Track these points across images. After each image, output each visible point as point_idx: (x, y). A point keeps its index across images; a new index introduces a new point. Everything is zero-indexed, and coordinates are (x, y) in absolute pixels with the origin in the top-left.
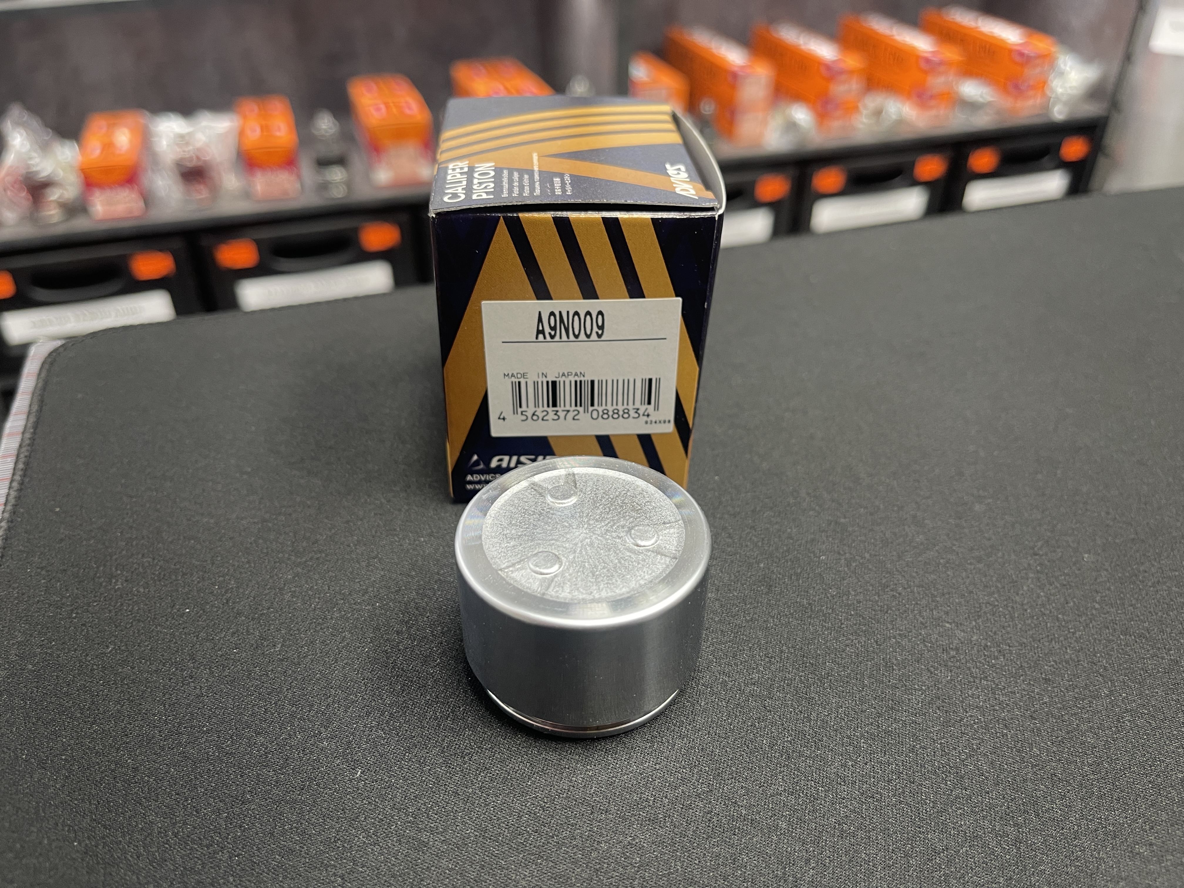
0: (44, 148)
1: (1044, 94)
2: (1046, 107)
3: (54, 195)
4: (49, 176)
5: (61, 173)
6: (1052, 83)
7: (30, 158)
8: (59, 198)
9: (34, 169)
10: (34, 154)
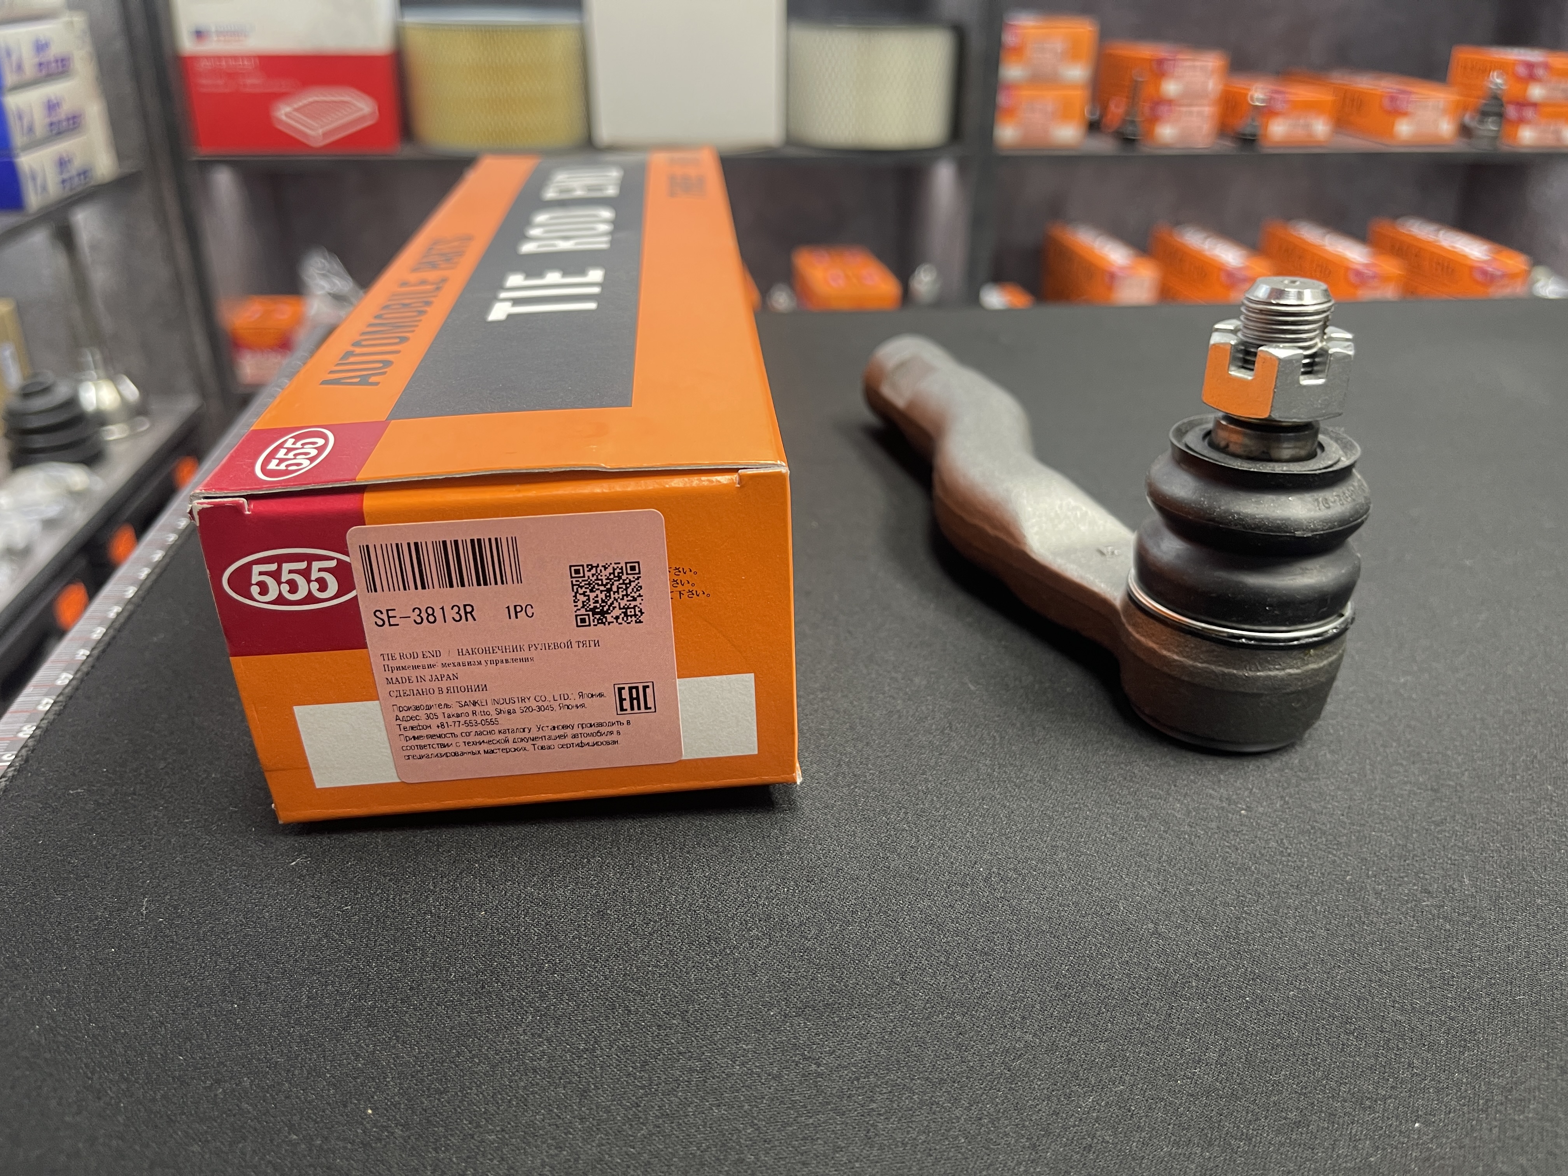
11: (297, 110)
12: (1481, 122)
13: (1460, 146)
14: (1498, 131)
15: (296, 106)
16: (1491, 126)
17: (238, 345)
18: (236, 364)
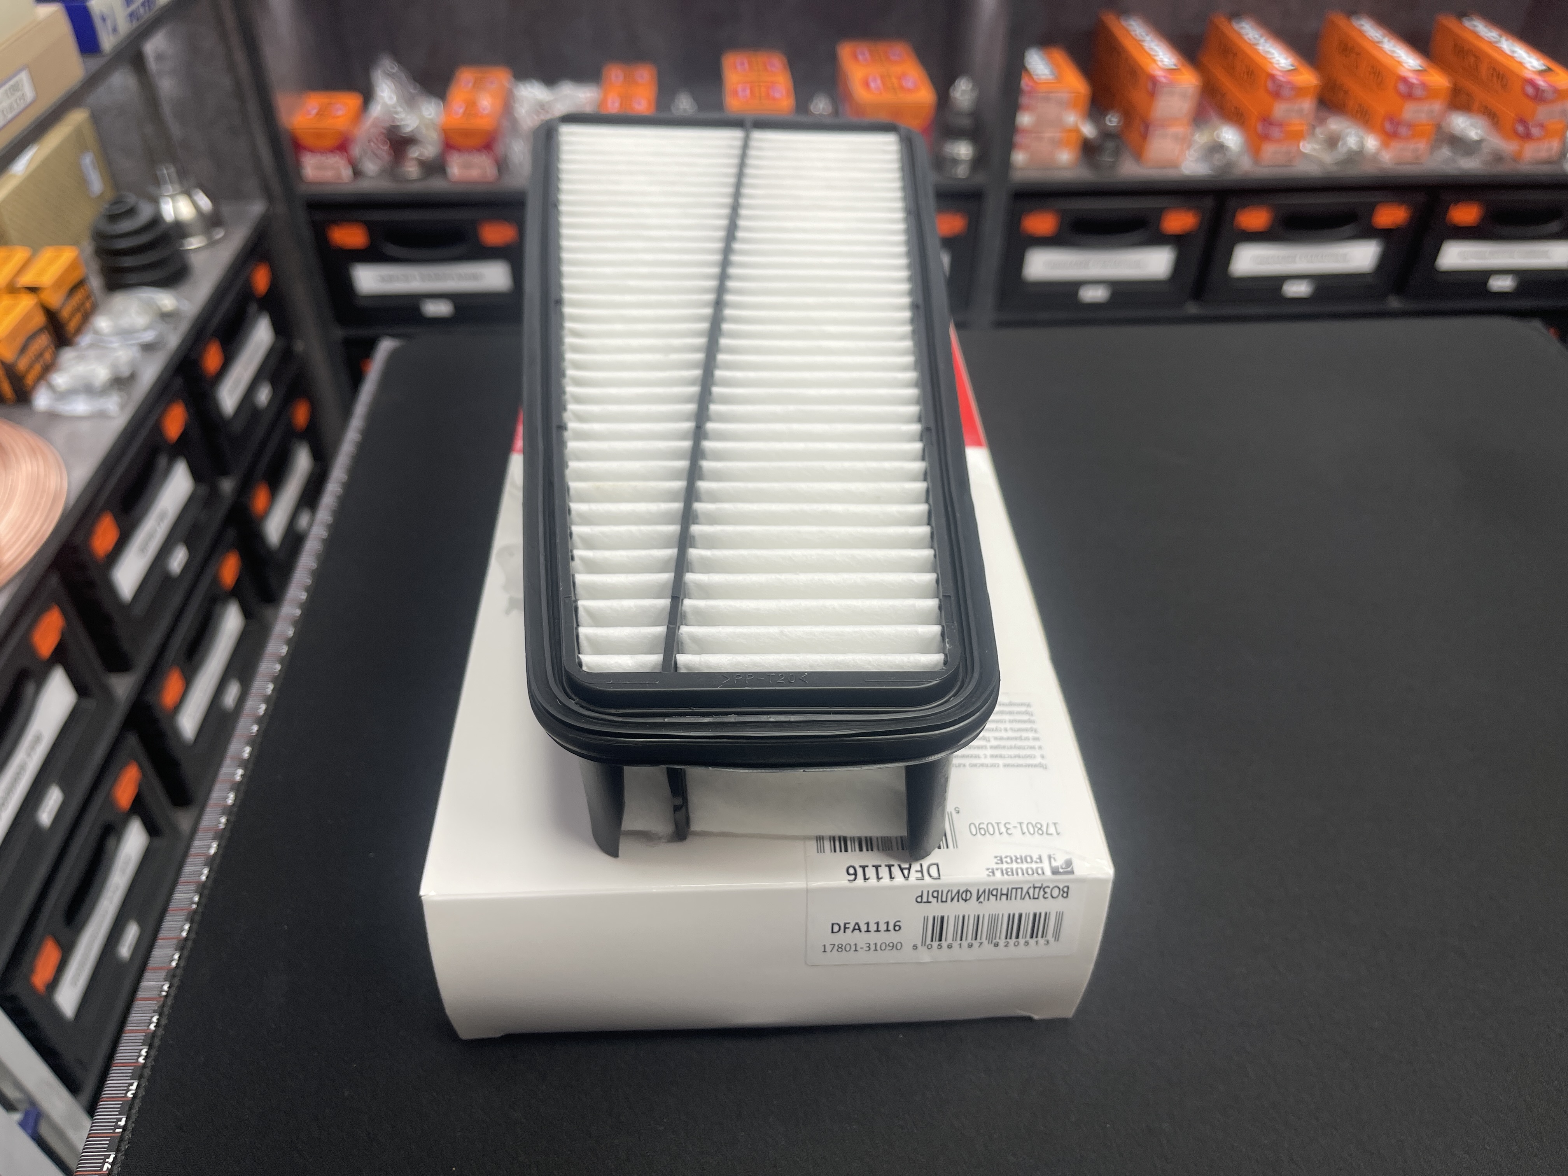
0: (410, 102)
3: (414, 153)
4: (412, 131)
5: (424, 131)
7: (396, 112)
8: (419, 155)
9: (399, 123)
10: (399, 109)
17: (298, 147)
18: (298, 165)
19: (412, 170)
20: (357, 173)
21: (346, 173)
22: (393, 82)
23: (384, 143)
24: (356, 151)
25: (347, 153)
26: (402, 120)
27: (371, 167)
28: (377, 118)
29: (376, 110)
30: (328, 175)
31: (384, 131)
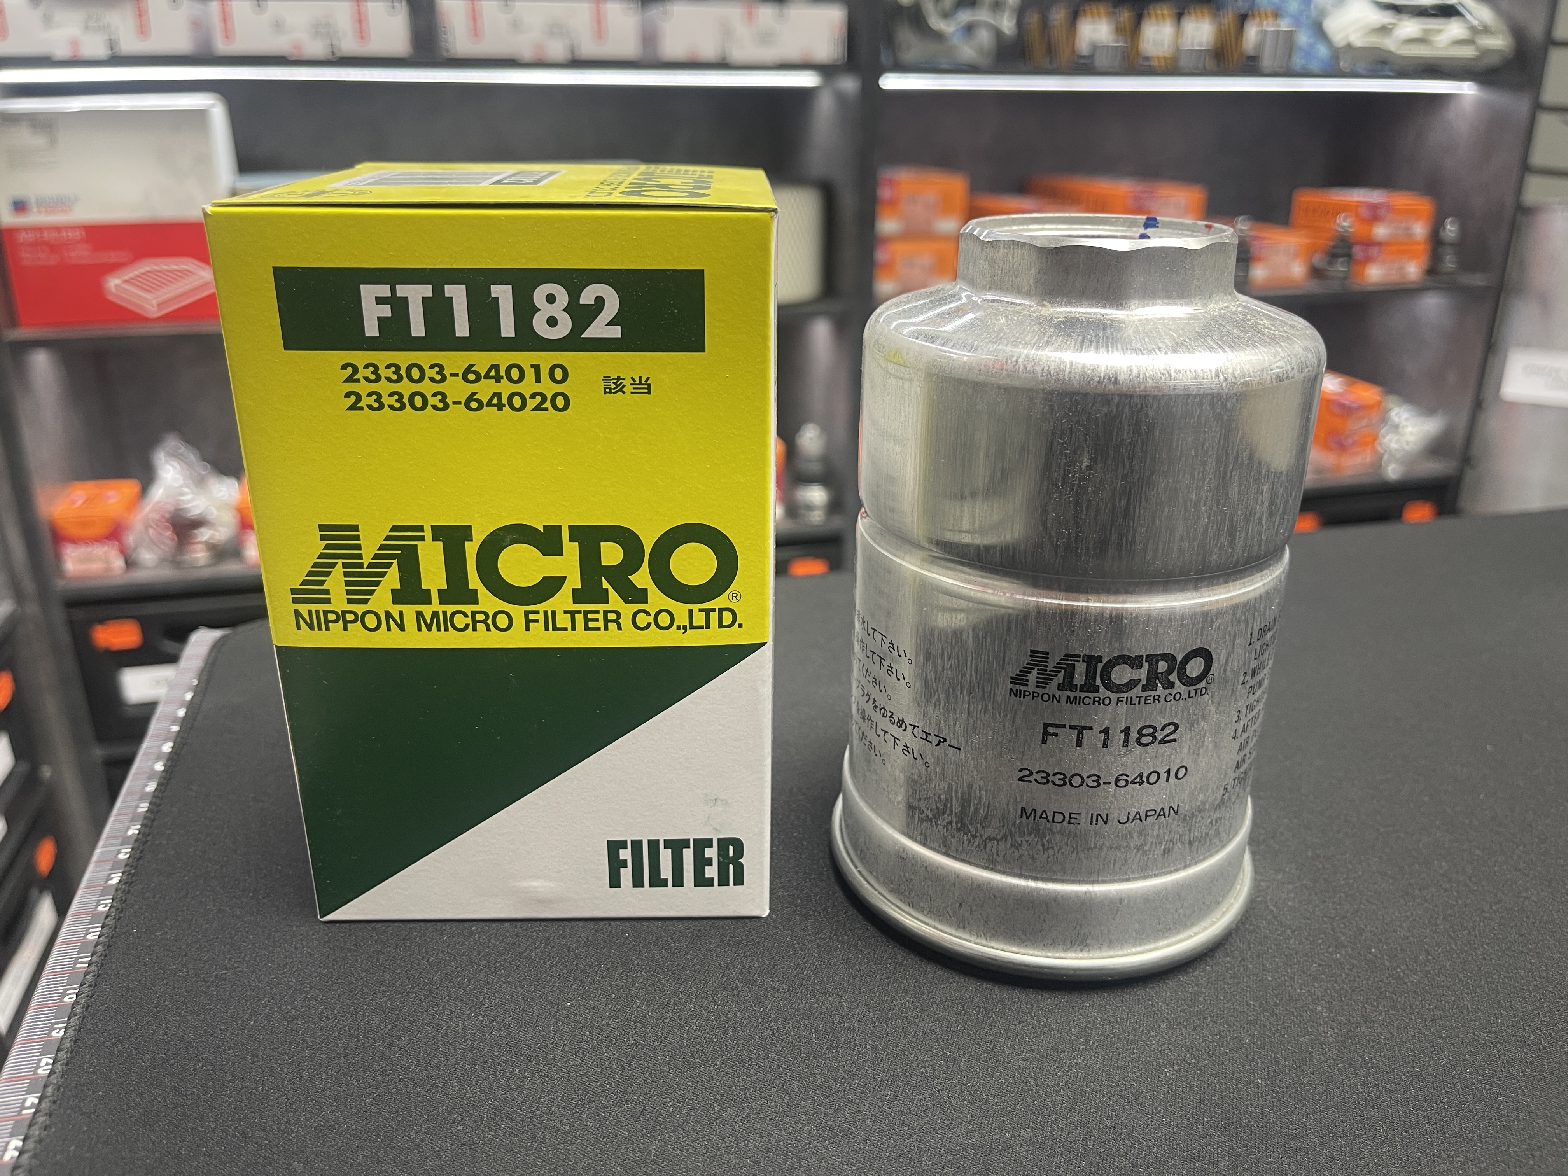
0: (200, 483)
1: (1375, 452)
2: (1378, 464)
3: (204, 535)
4: (200, 514)
5: (215, 512)
6: (1384, 437)
7: (183, 494)
8: (210, 539)
9: (185, 506)
10: (186, 490)
11: (126, 281)
12: (1330, 263)
13: (1314, 287)
14: (1347, 272)
15: (126, 278)
16: (1340, 267)
17: (59, 538)
18: (58, 557)
19: (199, 555)
20: (130, 564)
21: (118, 563)
22: (178, 463)
23: (167, 528)
24: (130, 539)
25: (118, 541)
26: (189, 501)
27: (148, 557)
28: (158, 502)
29: (158, 493)
30: (96, 567)
31: (167, 516)
